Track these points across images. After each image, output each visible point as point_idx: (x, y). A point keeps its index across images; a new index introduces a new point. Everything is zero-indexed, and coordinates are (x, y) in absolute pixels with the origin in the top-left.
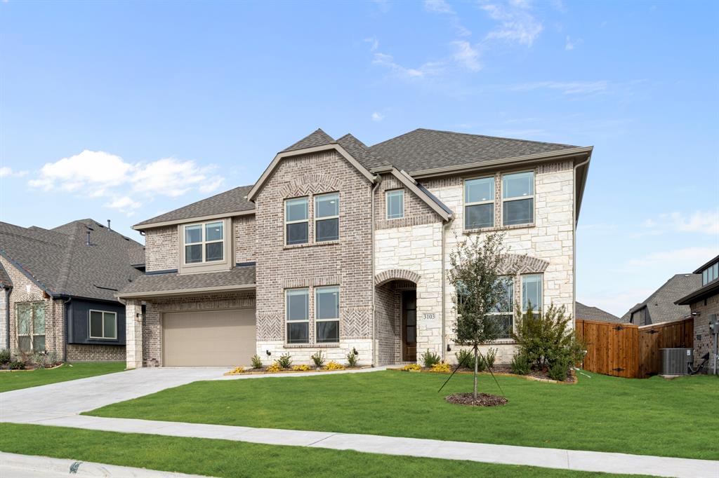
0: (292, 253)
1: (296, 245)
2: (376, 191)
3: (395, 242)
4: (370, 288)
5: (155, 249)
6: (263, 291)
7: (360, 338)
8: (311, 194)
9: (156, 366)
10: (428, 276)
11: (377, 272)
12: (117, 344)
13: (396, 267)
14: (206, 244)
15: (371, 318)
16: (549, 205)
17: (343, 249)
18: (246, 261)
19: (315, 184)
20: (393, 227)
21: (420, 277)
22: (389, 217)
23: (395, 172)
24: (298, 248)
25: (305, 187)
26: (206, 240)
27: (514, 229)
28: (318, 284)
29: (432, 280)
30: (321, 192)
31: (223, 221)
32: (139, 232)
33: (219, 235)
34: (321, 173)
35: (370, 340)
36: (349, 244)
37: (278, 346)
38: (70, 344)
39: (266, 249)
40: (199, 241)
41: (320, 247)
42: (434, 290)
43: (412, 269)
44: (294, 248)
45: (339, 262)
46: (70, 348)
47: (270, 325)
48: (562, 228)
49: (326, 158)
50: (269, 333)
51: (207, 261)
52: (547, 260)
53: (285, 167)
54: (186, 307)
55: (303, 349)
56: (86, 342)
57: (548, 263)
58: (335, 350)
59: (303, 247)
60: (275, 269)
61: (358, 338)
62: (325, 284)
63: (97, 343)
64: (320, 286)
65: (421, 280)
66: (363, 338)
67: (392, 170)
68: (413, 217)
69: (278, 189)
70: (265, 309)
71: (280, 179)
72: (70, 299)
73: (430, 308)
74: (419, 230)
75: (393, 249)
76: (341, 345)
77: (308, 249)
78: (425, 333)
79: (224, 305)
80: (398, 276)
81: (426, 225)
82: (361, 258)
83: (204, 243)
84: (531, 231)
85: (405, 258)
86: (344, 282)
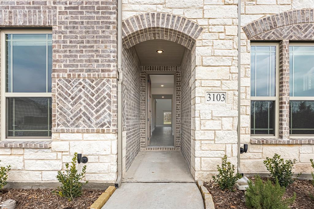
4: (113, 38)
7: (93, 132)
10: (215, 29)
11: (127, 15)
13: (160, 9)
15: (113, 94)
21: (202, 29)
29: (222, 36)
35: (113, 136)
42: (228, 53)
43: (188, 15)
58: (41, 154)
61: (88, 131)
65: (203, 36)
66: (98, 132)
73: (218, 83)
76: (54, 144)
78: (209, 124)
86: (61, 23)
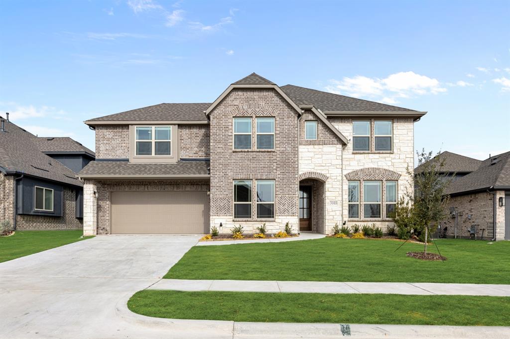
0: (240, 155)
1: (243, 150)
2: (300, 120)
3: (312, 154)
4: (297, 183)
5: (105, 142)
6: (216, 180)
7: (290, 215)
8: (254, 116)
9: (106, 234)
10: (333, 178)
11: (300, 173)
12: (53, 215)
13: (313, 171)
14: (155, 142)
15: (297, 202)
16: (401, 142)
17: (278, 156)
18: (188, 158)
19: (257, 110)
20: (310, 144)
21: (328, 178)
22: (307, 138)
23: (314, 110)
24: (245, 152)
25: (250, 111)
26: (155, 139)
27: (383, 153)
28: (260, 178)
29: (336, 180)
30: (262, 115)
31: (171, 126)
32: (88, 126)
33: (168, 137)
34: (262, 103)
35: (297, 217)
36: (282, 152)
37: (228, 220)
38: (19, 214)
39: (219, 151)
40: (149, 139)
41: (261, 153)
42: (338, 186)
43: (323, 172)
44: (242, 152)
45: (275, 164)
46: (19, 218)
47: (222, 204)
48: (408, 156)
49: (265, 93)
50: (222, 210)
51: (155, 154)
52: (400, 173)
53: (235, 95)
54: (134, 188)
55: (247, 223)
56: (32, 213)
57: (401, 175)
58: (271, 224)
59: (248, 152)
60: (226, 165)
61: (288, 216)
62: (265, 178)
63: (40, 214)
64: (261, 179)
65: (328, 180)
66: (292, 216)
67: (312, 108)
68: (323, 139)
69: (230, 109)
70: (218, 193)
71: (230, 102)
72: (22, 176)
73: (334, 198)
74: (327, 149)
75: (310, 158)
76: (276, 220)
77: (251, 153)
78: (332, 213)
79: (169, 188)
80: (313, 176)
81: (332, 146)
82: (290, 162)
83: (153, 141)
84: (391, 155)
85: (319, 165)
86: (279, 178)
